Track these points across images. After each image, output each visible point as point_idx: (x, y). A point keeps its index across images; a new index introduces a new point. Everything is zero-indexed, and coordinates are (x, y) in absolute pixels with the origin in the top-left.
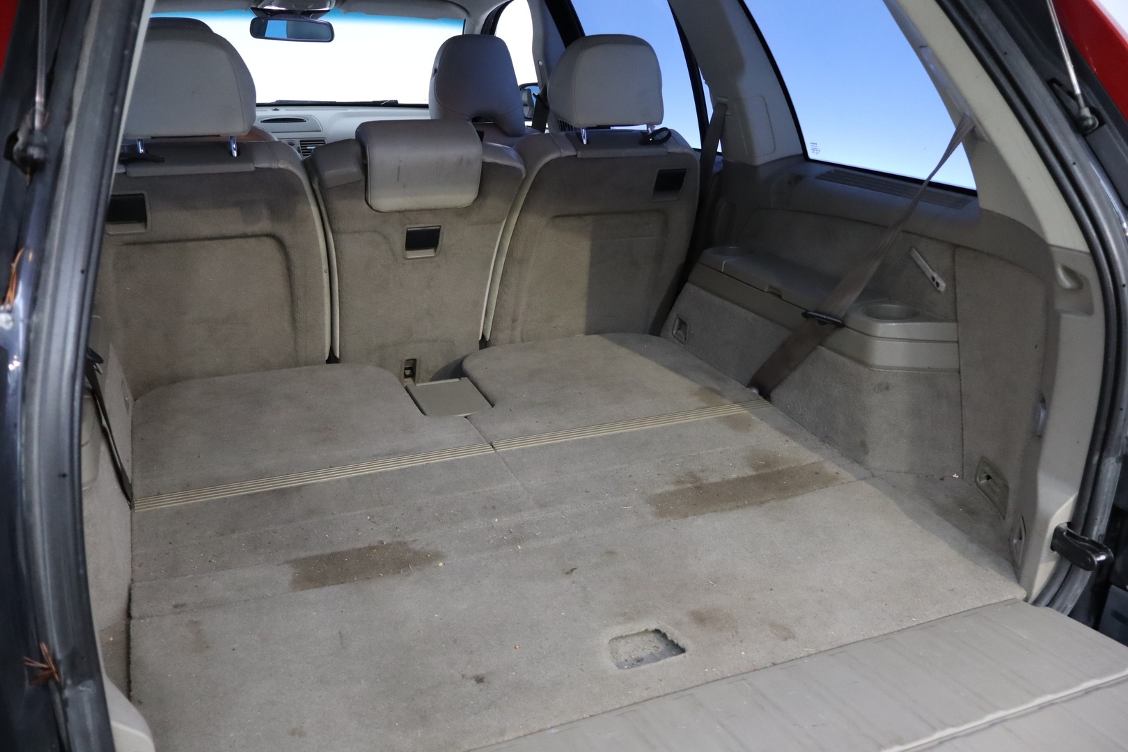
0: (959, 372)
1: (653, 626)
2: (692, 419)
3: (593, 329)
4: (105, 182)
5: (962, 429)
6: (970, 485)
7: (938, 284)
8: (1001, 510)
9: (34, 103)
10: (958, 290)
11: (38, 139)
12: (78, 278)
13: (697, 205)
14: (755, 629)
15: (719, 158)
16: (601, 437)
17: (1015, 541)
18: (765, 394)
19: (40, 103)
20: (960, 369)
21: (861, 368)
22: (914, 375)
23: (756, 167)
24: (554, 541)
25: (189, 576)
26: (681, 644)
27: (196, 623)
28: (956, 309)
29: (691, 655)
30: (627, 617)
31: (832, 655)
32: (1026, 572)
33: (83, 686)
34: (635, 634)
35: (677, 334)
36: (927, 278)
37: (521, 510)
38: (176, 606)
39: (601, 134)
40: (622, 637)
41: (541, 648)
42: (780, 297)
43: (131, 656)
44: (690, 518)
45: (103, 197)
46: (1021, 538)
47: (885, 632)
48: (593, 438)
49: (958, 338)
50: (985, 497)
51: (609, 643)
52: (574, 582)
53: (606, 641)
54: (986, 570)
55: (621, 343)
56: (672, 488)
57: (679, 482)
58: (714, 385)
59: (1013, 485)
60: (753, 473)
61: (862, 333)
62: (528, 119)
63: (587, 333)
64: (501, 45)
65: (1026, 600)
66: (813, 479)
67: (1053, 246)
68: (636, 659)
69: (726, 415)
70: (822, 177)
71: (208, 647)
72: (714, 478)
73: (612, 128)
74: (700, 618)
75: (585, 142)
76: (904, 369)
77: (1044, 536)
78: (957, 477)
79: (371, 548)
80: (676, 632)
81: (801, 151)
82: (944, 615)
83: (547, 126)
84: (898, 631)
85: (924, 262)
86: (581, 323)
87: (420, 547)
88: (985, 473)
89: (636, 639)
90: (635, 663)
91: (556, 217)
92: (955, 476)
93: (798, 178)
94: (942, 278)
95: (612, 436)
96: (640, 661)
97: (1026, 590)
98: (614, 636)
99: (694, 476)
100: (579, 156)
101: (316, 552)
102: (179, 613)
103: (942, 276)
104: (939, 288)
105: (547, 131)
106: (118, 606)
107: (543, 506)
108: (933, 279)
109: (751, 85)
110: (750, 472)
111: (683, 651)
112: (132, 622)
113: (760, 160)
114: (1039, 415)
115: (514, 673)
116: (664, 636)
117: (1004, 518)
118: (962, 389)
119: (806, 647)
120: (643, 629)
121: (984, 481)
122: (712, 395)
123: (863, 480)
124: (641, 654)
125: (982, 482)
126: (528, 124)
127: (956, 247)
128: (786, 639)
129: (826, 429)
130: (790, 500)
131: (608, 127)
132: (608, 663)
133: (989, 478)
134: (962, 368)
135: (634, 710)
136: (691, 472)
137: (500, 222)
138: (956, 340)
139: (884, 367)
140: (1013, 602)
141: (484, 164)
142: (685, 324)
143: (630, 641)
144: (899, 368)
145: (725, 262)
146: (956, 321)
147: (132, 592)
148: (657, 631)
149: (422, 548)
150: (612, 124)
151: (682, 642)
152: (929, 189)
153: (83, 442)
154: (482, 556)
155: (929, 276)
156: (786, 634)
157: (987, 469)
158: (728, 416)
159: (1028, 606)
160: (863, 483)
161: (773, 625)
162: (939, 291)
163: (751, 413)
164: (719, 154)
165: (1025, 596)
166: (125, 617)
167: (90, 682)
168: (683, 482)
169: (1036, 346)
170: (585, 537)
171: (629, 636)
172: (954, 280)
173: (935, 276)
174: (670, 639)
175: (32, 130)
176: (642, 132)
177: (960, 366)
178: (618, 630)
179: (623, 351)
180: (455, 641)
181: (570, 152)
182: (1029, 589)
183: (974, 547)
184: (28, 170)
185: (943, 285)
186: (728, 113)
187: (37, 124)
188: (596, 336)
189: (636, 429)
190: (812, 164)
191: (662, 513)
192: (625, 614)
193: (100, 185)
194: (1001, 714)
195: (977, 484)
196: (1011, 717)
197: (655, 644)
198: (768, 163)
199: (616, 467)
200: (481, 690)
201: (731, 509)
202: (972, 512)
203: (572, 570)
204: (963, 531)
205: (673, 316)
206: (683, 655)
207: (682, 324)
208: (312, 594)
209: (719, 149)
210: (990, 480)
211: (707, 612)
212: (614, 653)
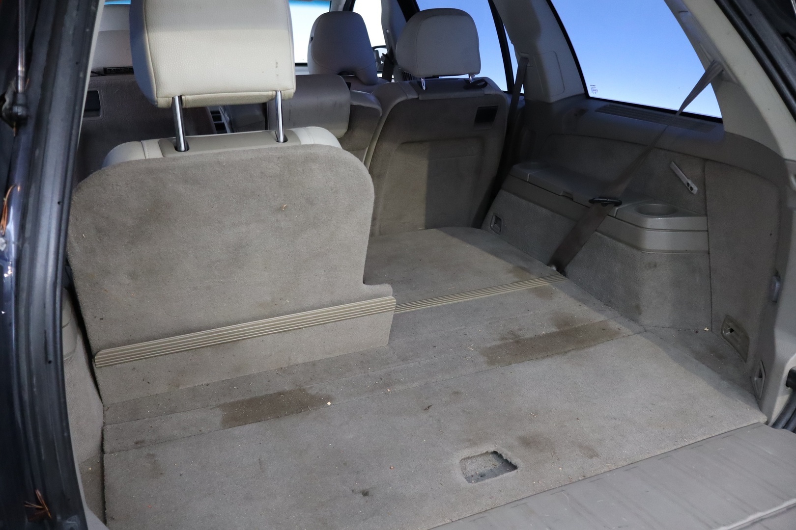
0: (709, 253)
1: (492, 449)
2: (510, 291)
3: (431, 224)
4: (74, 132)
5: (711, 295)
6: (718, 336)
7: (692, 188)
8: (743, 355)
9: (17, 71)
10: (708, 193)
11: (21, 99)
12: (56, 208)
13: (505, 132)
14: (569, 450)
15: (521, 98)
16: (444, 306)
17: (755, 379)
18: (561, 270)
19: (22, 71)
20: (709, 251)
21: (635, 251)
22: (675, 256)
23: (550, 104)
24: (414, 385)
25: (146, 419)
26: (513, 462)
27: (153, 455)
28: (706, 206)
29: (522, 471)
30: (473, 443)
31: (627, 470)
32: (766, 403)
33: (69, 520)
34: (478, 456)
35: (493, 226)
36: (684, 184)
37: (388, 363)
38: (137, 443)
39: (434, 82)
40: (469, 458)
41: (410, 468)
42: (572, 199)
43: (105, 482)
44: (513, 365)
45: (73, 143)
46: (761, 376)
47: (666, 451)
48: (438, 307)
49: (708, 228)
50: (730, 345)
51: (460, 463)
52: (430, 416)
53: (458, 462)
54: (736, 401)
55: (453, 235)
56: (498, 343)
57: (503, 339)
58: (522, 264)
59: (753, 337)
60: (557, 330)
61: (636, 226)
62: (379, 72)
63: (427, 228)
64: (358, 18)
65: (767, 423)
66: (602, 334)
67: (786, 160)
68: (479, 475)
69: (535, 286)
70: (600, 110)
71: (162, 474)
72: (529, 335)
73: (440, 77)
74: (527, 442)
75: (424, 88)
76: (669, 251)
77: (781, 377)
78: (708, 330)
79: (280, 394)
80: (510, 453)
81: (583, 91)
82: (708, 436)
83: (393, 77)
84: (675, 450)
85: (681, 173)
86: (422, 220)
87: (316, 392)
88: (729, 327)
89: (479, 459)
90: (479, 478)
91: (403, 143)
92: (706, 329)
93: (582, 112)
94: (695, 184)
95: (451, 305)
96: (482, 476)
97: (766, 415)
98: (463, 457)
99: (514, 335)
100: (420, 98)
101: (240, 398)
102: (140, 448)
103: (694, 182)
104: (692, 192)
105: (393, 81)
106: (94, 444)
107: (405, 360)
108: (688, 184)
109: (546, 44)
110: (554, 330)
111: (514, 467)
112: (105, 456)
113: (554, 98)
114: (775, 286)
115: (390, 488)
116: (500, 456)
117: (746, 361)
118: (711, 266)
119: (607, 463)
120: (485, 452)
121: (728, 333)
122: (522, 272)
123: (638, 333)
124: (482, 470)
125: (726, 334)
126: (380, 75)
127: (706, 160)
128: (591, 457)
129: (608, 296)
130: (586, 350)
131: (438, 77)
132: (460, 478)
133: (732, 331)
134: (710, 251)
135: (483, 517)
136: (511, 331)
137: (364, 149)
138: (707, 229)
139: (653, 251)
140: (757, 425)
141: (352, 106)
142: (500, 220)
143: (475, 461)
144: (663, 251)
145: (529, 174)
146: (706, 215)
147: (104, 433)
148: (495, 453)
149: (317, 393)
150: (440, 75)
151: (515, 461)
152: (682, 117)
153: (64, 324)
154: (361, 398)
155: (685, 182)
156: (592, 453)
157: (730, 324)
158: (535, 288)
159: (769, 428)
160: (639, 336)
161: (581, 446)
162: (692, 194)
163: (552, 285)
164: (522, 94)
165: (766, 420)
166: (100, 451)
167: (75, 517)
168: (506, 339)
169: (771, 234)
170: (437, 382)
171: (474, 456)
172: (704, 185)
173: (690, 182)
174: (505, 458)
175: (16, 93)
176: (465, 80)
177: (709, 249)
178: (466, 453)
179: (454, 241)
180: (345, 464)
181: (413, 96)
182: (769, 414)
183: (725, 383)
184: (15, 124)
185: (695, 189)
186: (529, 65)
187: (20, 88)
188: (434, 230)
189: (469, 299)
190: (592, 100)
191: (492, 362)
192: (470, 440)
193: (71, 134)
194: (759, 515)
195: (723, 336)
196: (767, 517)
197: (493, 462)
198: (560, 101)
199: (456, 329)
200: (367, 501)
201: (543, 358)
202: (721, 357)
203: (429, 407)
204: (715, 371)
205: (491, 213)
206: (516, 471)
207: (498, 220)
208: (237, 431)
209: (522, 91)
210: (733, 333)
211: (531, 437)
212: (464, 469)
